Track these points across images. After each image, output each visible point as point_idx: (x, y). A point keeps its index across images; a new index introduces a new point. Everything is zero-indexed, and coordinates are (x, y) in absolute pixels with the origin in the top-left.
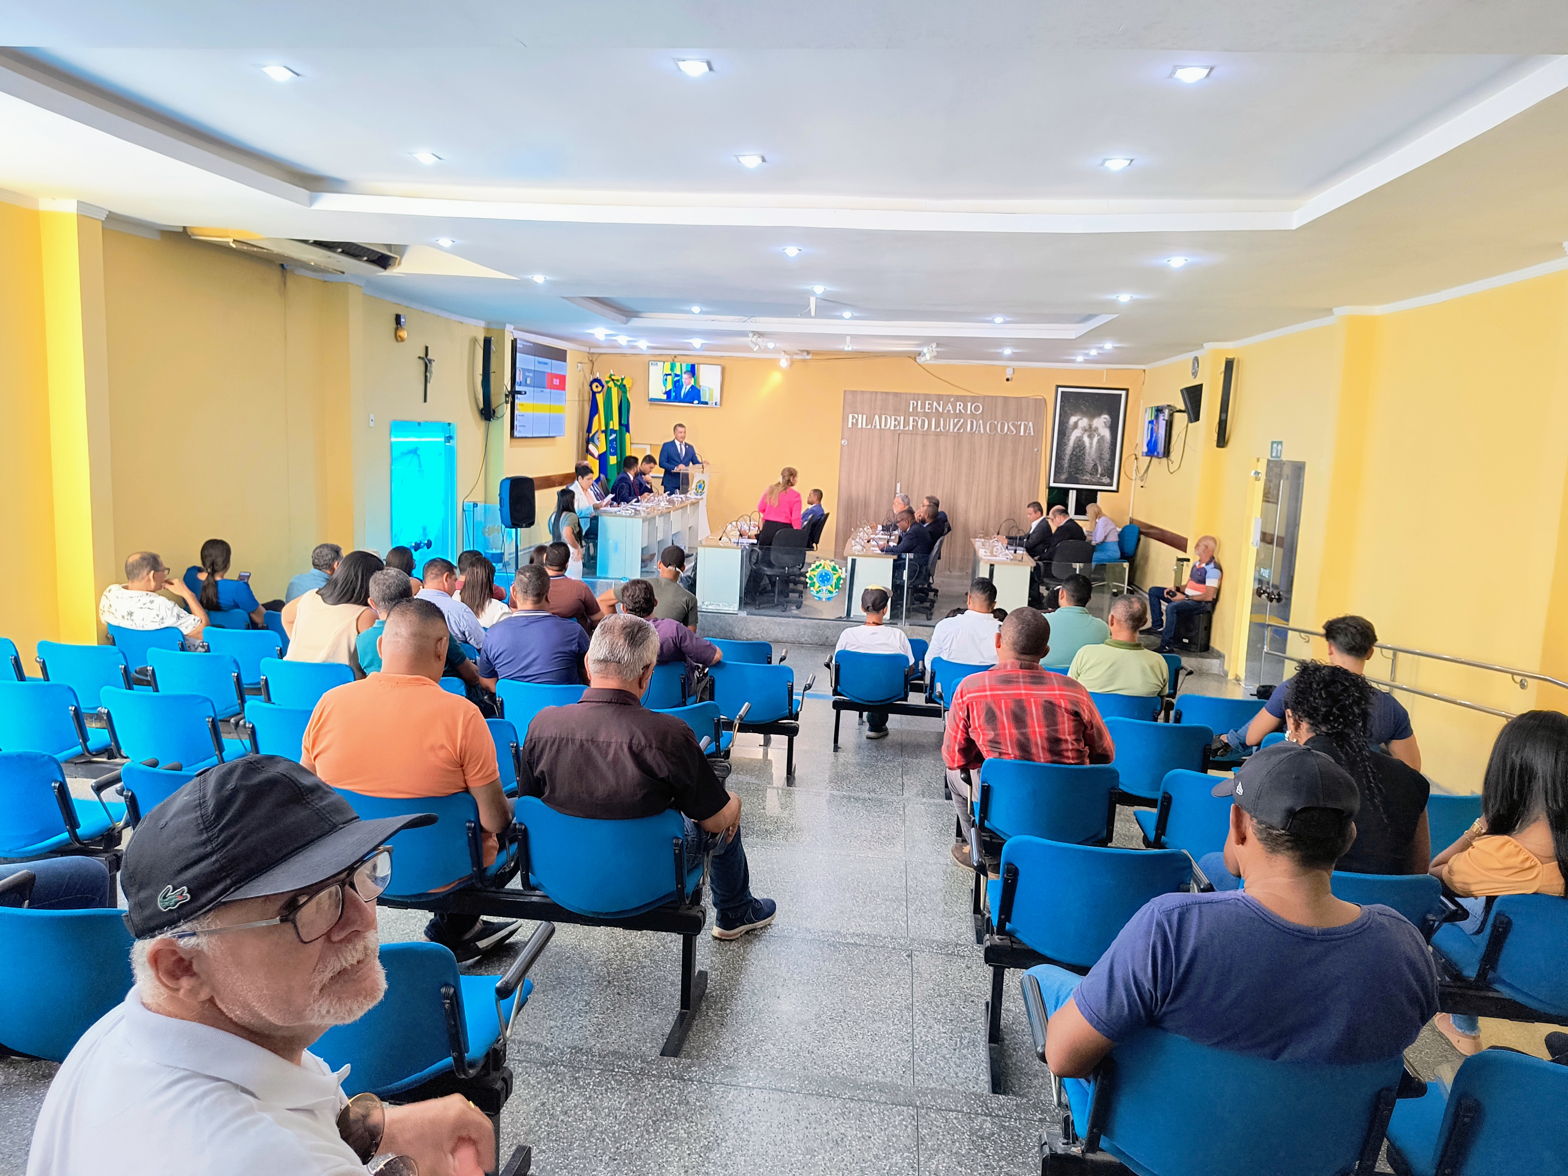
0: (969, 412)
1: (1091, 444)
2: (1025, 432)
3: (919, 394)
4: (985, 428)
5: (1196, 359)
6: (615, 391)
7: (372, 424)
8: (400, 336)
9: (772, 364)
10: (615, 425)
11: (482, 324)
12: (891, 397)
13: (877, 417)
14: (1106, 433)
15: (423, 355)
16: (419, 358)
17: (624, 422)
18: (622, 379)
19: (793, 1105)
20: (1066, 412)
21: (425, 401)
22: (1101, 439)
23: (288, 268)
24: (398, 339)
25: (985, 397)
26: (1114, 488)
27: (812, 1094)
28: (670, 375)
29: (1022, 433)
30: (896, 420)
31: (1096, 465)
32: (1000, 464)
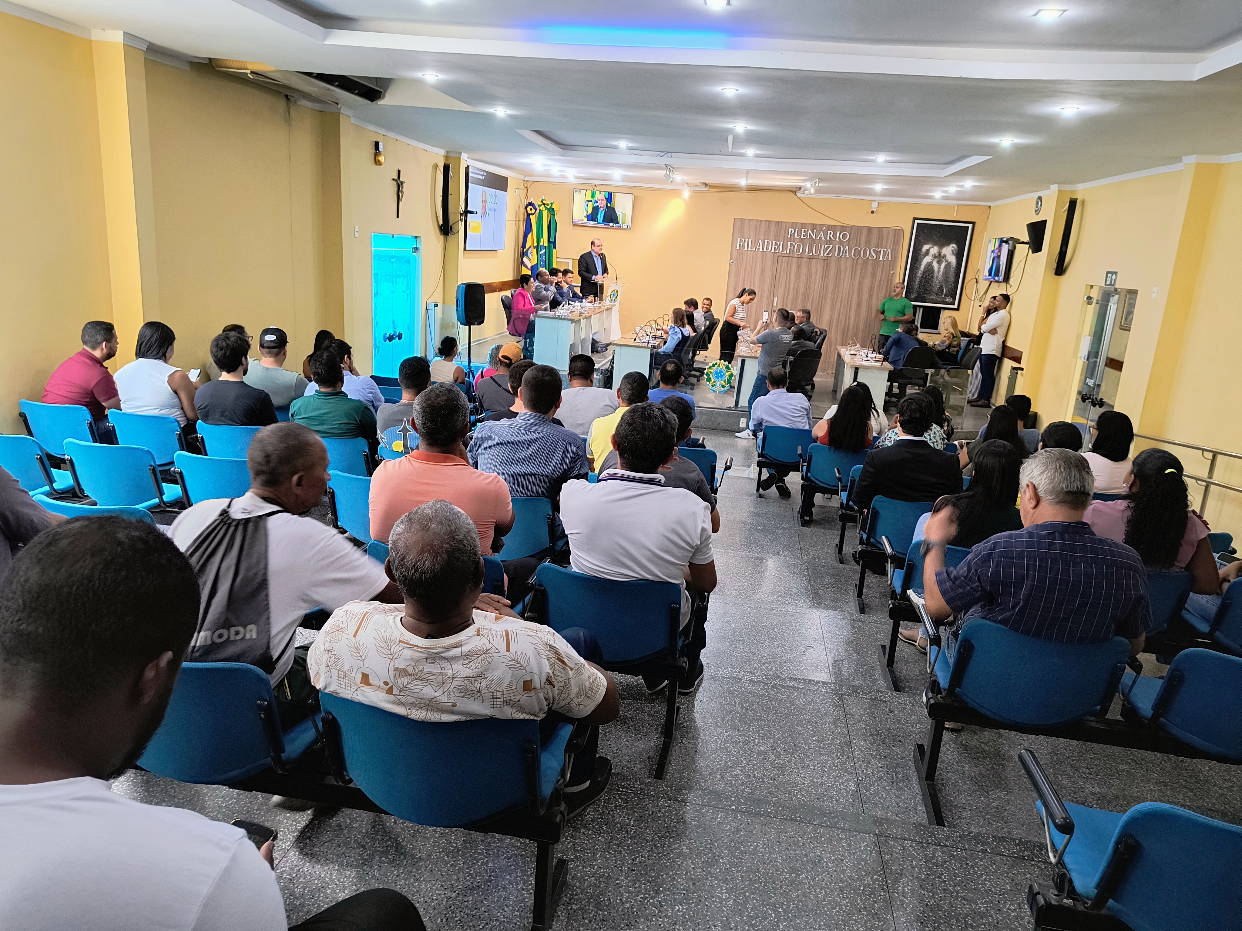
0: (837, 239)
1: (939, 268)
2: (883, 257)
3: (796, 223)
4: (850, 254)
5: (1040, 198)
6: (545, 213)
7: (357, 235)
8: (379, 160)
9: (676, 193)
10: (544, 242)
11: (442, 152)
12: (773, 224)
13: (760, 241)
14: (952, 259)
15: (396, 178)
16: (393, 179)
17: (552, 240)
18: (552, 204)
19: (774, 829)
20: (920, 241)
21: (398, 217)
22: (949, 264)
23: (292, 99)
24: (377, 163)
25: (852, 227)
26: (956, 306)
27: (786, 819)
28: (591, 201)
29: (881, 259)
30: (776, 244)
31: (942, 286)
32: (860, 284)
